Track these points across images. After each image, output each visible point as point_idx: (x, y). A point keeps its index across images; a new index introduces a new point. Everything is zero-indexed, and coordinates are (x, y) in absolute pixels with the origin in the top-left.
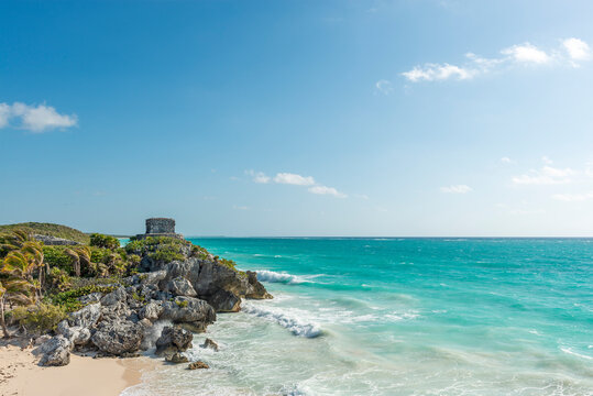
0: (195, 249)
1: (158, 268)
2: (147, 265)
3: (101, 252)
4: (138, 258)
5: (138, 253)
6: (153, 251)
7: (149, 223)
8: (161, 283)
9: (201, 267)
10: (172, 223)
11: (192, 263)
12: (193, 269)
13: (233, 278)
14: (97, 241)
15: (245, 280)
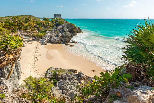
0: (67, 21)
1: (59, 26)
2: (57, 25)
3: (46, 22)
4: (55, 23)
5: (54, 22)
6: (57, 22)
7: (55, 15)
8: (61, 29)
9: (68, 25)
10: (60, 15)
11: (66, 25)
12: (67, 26)
13: (75, 28)
14: (45, 19)
15: (77, 28)
